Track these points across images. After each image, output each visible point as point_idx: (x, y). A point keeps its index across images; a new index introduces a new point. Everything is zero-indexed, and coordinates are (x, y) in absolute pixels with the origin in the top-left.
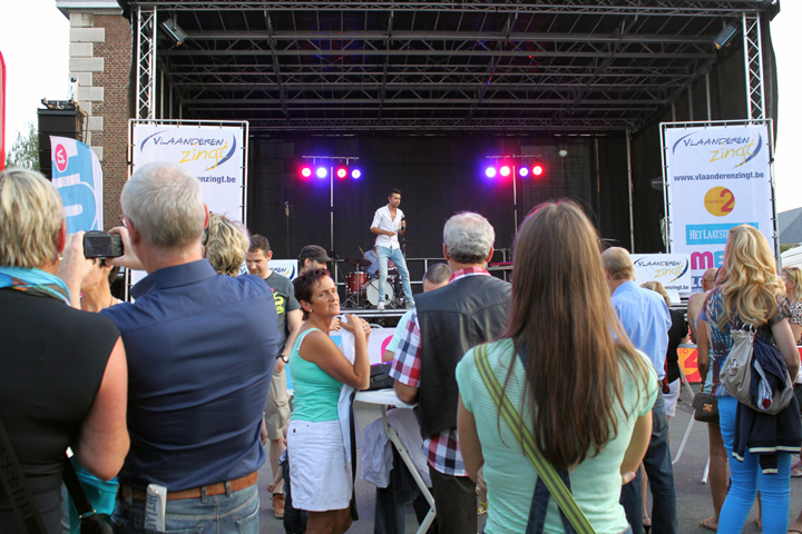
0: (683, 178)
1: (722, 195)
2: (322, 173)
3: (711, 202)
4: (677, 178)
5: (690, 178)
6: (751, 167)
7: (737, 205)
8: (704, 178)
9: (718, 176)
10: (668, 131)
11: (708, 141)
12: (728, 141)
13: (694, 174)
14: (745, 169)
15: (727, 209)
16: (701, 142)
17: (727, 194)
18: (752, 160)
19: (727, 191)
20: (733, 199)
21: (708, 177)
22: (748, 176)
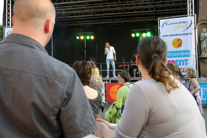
0: (165, 36)
1: (178, 41)
2: (82, 38)
3: (174, 44)
4: (163, 36)
5: (168, 36)
6: (188, 31)
7: (183, 45)
8: (172, 35)
9: (177, 35)
10: (161, 21)
11: (174, 23)
12: (180, 23)
13: (169, 35)
14: (186, 32)
15: (180, 46)
16: (171, 23)
17: (180, 41)
18: (189, 29)
19: (180, 40)
20: (181, 43)
21: (174, 35)
22: (187, 34)
